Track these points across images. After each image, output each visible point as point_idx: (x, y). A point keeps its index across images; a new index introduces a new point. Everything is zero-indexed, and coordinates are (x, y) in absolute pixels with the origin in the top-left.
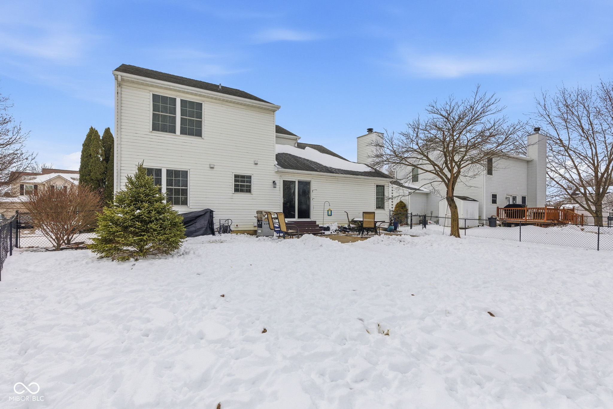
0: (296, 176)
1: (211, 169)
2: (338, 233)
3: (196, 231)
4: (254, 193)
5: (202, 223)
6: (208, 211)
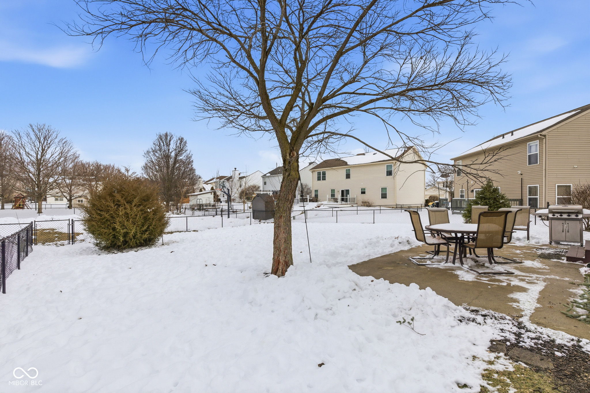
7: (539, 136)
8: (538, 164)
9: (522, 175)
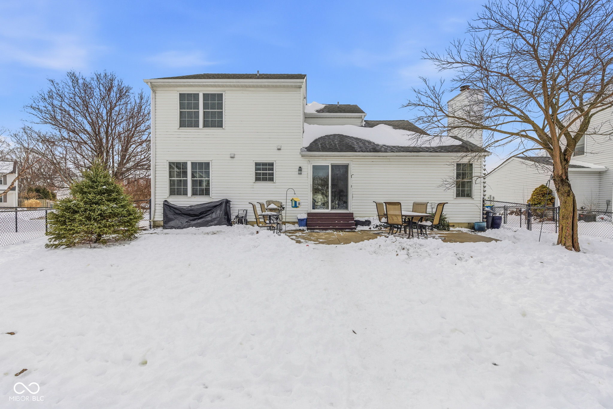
0: (329, 160)
1: (232, 159)
2: (381, 228)
3: (211, 221)
4: (277, 181)
5: (218, 213)
6: (224, 202)
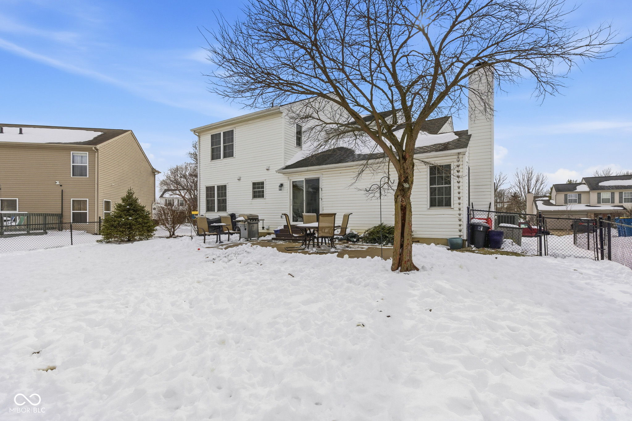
0: (303, 175)
1: (239, 181)
4: (266, 197)
7: (93, 148)
8: (88, 176)
9: (61, 186)
